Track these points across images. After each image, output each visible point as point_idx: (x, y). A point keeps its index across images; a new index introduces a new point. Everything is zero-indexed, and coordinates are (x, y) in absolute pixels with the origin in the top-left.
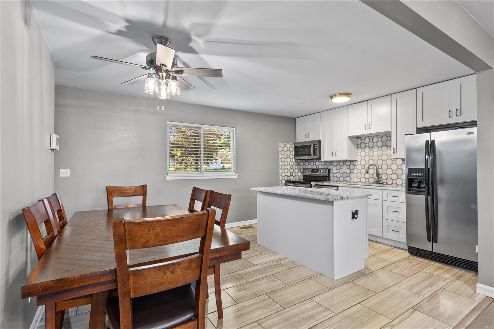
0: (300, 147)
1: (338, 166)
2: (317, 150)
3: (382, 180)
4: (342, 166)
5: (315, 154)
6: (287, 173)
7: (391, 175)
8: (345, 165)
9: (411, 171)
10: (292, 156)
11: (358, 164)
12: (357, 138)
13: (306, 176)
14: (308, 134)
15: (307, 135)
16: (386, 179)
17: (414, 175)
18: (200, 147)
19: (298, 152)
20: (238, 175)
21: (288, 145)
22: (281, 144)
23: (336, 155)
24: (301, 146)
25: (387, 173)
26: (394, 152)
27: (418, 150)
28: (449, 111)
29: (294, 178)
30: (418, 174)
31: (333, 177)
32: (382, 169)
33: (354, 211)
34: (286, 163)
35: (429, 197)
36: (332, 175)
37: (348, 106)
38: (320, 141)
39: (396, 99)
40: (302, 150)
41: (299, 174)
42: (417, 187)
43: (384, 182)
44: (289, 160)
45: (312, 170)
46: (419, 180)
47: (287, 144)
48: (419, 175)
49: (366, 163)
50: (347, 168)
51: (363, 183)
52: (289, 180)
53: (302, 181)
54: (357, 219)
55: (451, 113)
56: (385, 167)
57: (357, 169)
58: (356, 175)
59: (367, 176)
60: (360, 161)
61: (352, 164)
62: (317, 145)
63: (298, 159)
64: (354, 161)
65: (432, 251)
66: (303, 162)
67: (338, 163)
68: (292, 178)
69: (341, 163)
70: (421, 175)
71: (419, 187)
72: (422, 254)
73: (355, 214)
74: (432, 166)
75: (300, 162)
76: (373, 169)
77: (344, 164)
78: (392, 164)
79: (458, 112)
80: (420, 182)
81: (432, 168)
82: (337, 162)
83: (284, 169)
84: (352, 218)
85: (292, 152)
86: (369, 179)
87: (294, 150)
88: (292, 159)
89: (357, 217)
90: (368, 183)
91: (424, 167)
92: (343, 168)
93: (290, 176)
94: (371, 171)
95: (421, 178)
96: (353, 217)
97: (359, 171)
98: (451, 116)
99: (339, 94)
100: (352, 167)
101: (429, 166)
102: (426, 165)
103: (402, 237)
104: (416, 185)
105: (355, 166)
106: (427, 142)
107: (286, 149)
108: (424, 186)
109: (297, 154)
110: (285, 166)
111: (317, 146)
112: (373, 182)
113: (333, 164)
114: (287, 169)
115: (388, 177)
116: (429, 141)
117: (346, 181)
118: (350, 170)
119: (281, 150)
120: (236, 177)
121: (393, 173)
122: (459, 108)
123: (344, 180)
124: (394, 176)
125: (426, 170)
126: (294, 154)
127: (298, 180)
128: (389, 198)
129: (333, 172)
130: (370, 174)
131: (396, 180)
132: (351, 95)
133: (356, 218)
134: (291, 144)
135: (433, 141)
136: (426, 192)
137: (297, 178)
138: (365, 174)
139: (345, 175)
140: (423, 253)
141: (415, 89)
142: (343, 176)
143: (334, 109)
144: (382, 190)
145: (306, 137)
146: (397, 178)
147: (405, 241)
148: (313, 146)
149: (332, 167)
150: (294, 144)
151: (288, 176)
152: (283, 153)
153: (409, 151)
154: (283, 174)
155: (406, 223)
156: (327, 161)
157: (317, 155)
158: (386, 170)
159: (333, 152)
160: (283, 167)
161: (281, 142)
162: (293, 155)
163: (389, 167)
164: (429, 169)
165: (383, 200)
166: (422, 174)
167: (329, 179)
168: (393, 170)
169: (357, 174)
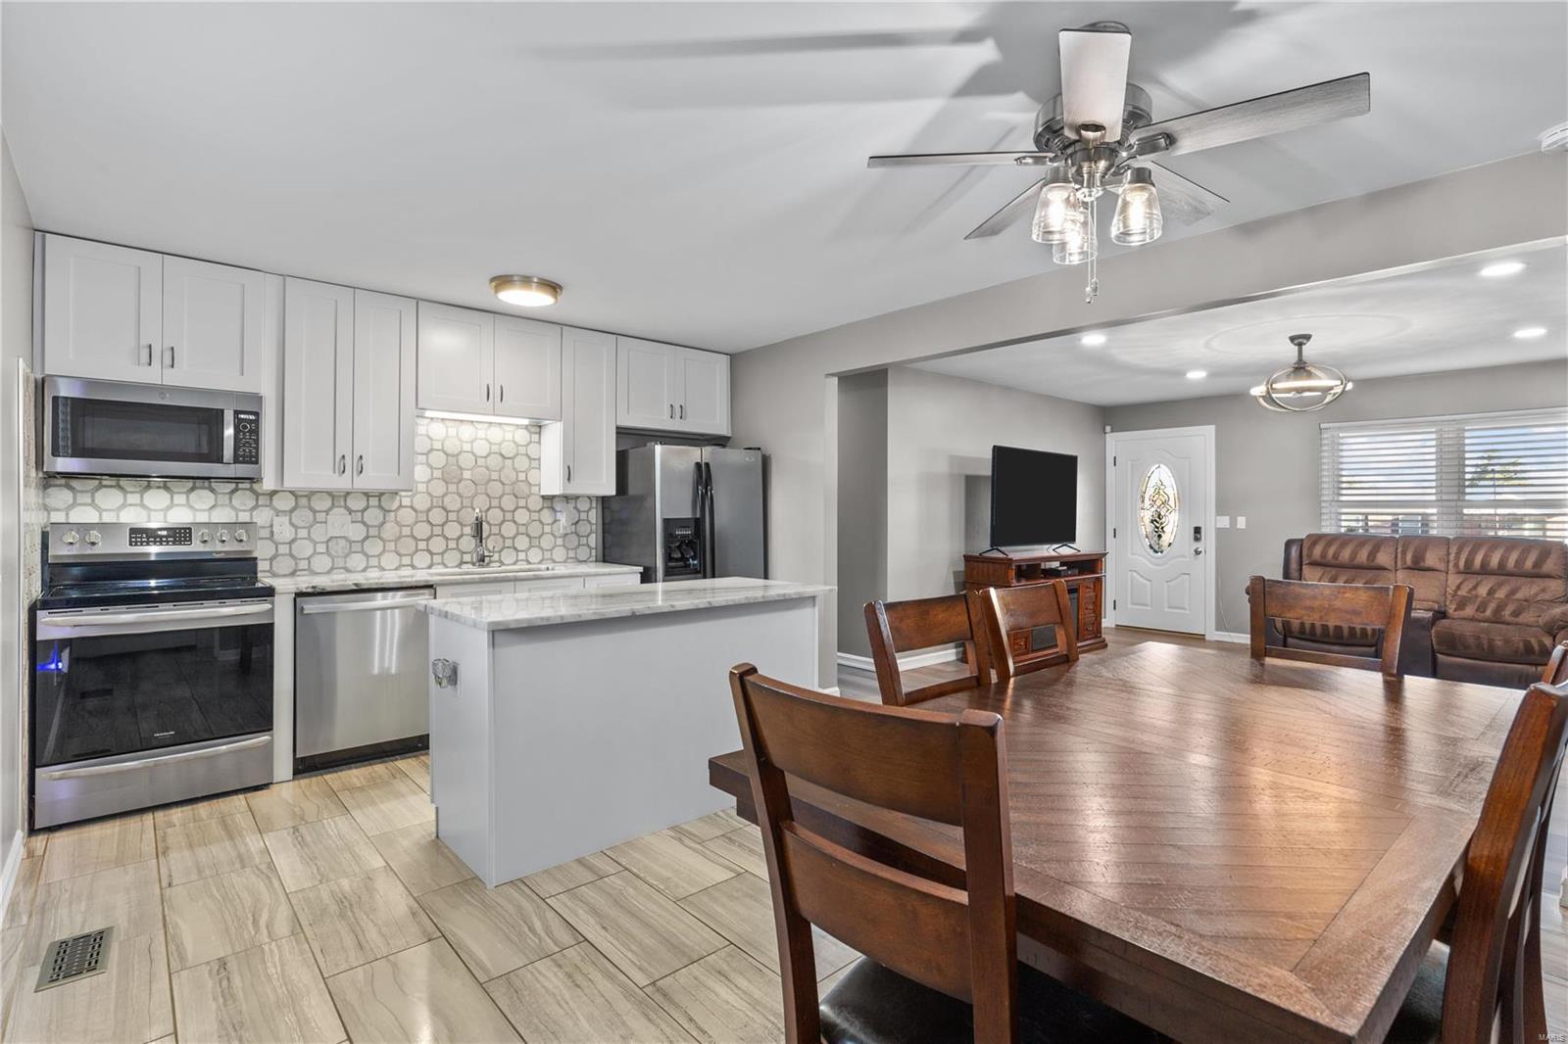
1: (303, 513)
2: (255, 441)
4: (327, 512)
8: (339, 511)
14: (169, 348)
15: (154, 355)
17: (679, 533)
23: (359, 472)
25: (503, 532)
26: (569, 477)
28: (671, 406)
31: (273, 560)
36: (263, 550)
37: (420, 303)
42: (680, 560)
43: (492, 560)
45: (135, 531)
48: (687, 532)
50: (353, 522)
55: (672, 409)
57: (397, 522)
58: (391, 546)
61: (373, 506)
62: (256, 414)
64: (381, 494)
67: (304, 500)
69: (321, 500)
70: (690, 532)
71: (683, 558)
76: (458, 521)
77: (332, 507)
78: (517, 508)
79: (683, 410)
82: (296, 497)
90: (439, 566)
92: (329, 519)
97: (403, 528)
98: (673, 415)
99: (539, 279)
100: (373, 516)
104: (679, 556)
105: (389, 511)
106: (698, 465)
111: (255, 422)
116: (700, 463)
118: (362, 526)
122: (683, 404)
123: (333, 569)
129: (273, 541)
130: (447, 539)
135: (708, 465)
138: (427, 540)
139: (339, 546)
141: (615, 337)
142: (327, 553)
143: (353, 288)
145: (147, 364)
146: (530, 547)
148: (234, 419)
149: (262, 516)
157: (255, 463)
158: (500, 524)
159: (343, 458)
163: (509, 516)
169: (396, 540)
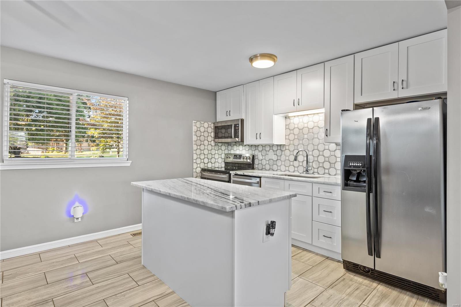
0: (220, 128)
1: (264, 152)
2: (239, 131)
3: (313, 169)
4: (269, 151)
5: (236, 136)
6: (204, 159)
7: (323, 163)
8: (271, 151)
9: (348, 159)
10: (210, 139)
11: (286, 149)
12: (286, 117)
13: (227, 162)
14: (230, 111)
15: (228, 113)
16: (318, 168)
17: (353, 164)
18: (70, 125)
19: (218, 133)
20: (131, 162)
21: (206, 125)
22: (196, 123)
23: (260, 138)
24: (222, 126)
25: (319, 160)
26: (327, 134)
27: (357, 131)
28: (394, 82)
29: (213, 165)
30: (357, 163)
31: (258, 165)
32: (313, 156)
33: (270, 223)
34: (202, 147)
35: (371, 194)
36: (256, 162)
37: (275, 77)
38: (242, 121)
39: (331, 67)
40: (223, 131)
41: (220, 160)
42: (355, 181)
43: (315, 171)
44: (206, 143)
45: (235, 155)
46: (358, 171)
47: (204, 123)
48: (358, 165)
49: (295, 148)
51: (292, 172)
52: (205, 168)
53: (223, 169)
54: (273, 235)
55: (395, 84)
56: (316, 153)
57: (285, 155)
58: (283, 163)
59: (296, 163)
60: (289, 146)
61: (279, 149)
62: (238, 124)
63: (219, 143)
64: (281, 145)
65: (374, 268)
66: (225, 146)
67: (264, 148)
68: (210, 166)
69: (267, 147)
70: (361, 165)
71: (358, 181)
72: (361, 271)
73: (270, 228)
74: (375, 153)
75: (221, 146)
76: (302, 155)
77: (270, 149)
78: (325, 149)
79: (405, 83)
80: (359, 175)
81: (375, 156)
82: (263, 146)
83: (200, 155)
84: (266, 234)
85: (211, 133)
86: (298, 167)
87: (213, 131)
88: (211, 142)
89: (273, 232)
90: (297, 172)
91: (365, 154)
92: (269, 153)
93: (207, 163)
94: (301, 158)
95: (361, 168)
96: (268, 233)
97: (287, 158)
98: (396, 88)
100: (279, 152)
101: (372, 153)
102: (368, 151)
103: (336, 246)
104: (355, 179)
105: (283, 151)
106: (369, 120)
107: (202, 129)
108: (365, 179)
109: (216, 136)
110: (201, 150)
111: (238, 126)
112: (303, 171)
113: (258, 149)
114: (204, 154)
115: (320, 166)
116: (371, 119)
117: (272, 170)
118: (276, 156)
119: (196, 131)
120: (129, 165)
121: (326, 160)
122: (405, 78)
123: (270, 169)
124: (327, 165)
125: (368, 158)
126: (213, 136)
127: (218, 168)
128: (320, 193)
129: (258, 159)
130: (299, 162)
131: (328, 169)
132: (275, 58)
133: (271, 234)
134: (209, 123)
135: (377, 119)
136: (367, 188)
137: (217, 165)
138: (293, 162)
139: (271, 162)
140: (362, 269)
141: (353, 55)
142: (269, 164)
143: (259, 80)
144: (312, 183)
145: (227, 116)
146: (330, 167)
147: (339, 251)
148: (234, 127)
149: (256, 153)
150: (214, 123)
151: (205, 163)
152: (198, 134)
153: (346, 132)
154: (199, 161)
155: (341, 227)
156: (252, 145)
157: (238, 138)
158: (318, 157)
159: (257, 134)
160: (198, 152)
161: (195, 120)
162: (211, 137)
163: (321, 153)
164: (371, 156)
165: (313, 196)
166: (362, 163)
167: (254, 168)
168: (325, 157)
169: (285, 161)
